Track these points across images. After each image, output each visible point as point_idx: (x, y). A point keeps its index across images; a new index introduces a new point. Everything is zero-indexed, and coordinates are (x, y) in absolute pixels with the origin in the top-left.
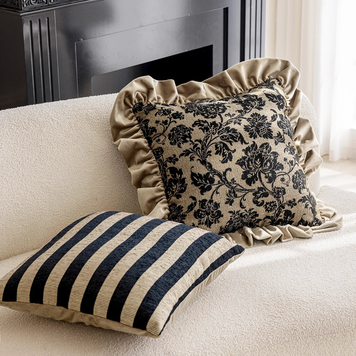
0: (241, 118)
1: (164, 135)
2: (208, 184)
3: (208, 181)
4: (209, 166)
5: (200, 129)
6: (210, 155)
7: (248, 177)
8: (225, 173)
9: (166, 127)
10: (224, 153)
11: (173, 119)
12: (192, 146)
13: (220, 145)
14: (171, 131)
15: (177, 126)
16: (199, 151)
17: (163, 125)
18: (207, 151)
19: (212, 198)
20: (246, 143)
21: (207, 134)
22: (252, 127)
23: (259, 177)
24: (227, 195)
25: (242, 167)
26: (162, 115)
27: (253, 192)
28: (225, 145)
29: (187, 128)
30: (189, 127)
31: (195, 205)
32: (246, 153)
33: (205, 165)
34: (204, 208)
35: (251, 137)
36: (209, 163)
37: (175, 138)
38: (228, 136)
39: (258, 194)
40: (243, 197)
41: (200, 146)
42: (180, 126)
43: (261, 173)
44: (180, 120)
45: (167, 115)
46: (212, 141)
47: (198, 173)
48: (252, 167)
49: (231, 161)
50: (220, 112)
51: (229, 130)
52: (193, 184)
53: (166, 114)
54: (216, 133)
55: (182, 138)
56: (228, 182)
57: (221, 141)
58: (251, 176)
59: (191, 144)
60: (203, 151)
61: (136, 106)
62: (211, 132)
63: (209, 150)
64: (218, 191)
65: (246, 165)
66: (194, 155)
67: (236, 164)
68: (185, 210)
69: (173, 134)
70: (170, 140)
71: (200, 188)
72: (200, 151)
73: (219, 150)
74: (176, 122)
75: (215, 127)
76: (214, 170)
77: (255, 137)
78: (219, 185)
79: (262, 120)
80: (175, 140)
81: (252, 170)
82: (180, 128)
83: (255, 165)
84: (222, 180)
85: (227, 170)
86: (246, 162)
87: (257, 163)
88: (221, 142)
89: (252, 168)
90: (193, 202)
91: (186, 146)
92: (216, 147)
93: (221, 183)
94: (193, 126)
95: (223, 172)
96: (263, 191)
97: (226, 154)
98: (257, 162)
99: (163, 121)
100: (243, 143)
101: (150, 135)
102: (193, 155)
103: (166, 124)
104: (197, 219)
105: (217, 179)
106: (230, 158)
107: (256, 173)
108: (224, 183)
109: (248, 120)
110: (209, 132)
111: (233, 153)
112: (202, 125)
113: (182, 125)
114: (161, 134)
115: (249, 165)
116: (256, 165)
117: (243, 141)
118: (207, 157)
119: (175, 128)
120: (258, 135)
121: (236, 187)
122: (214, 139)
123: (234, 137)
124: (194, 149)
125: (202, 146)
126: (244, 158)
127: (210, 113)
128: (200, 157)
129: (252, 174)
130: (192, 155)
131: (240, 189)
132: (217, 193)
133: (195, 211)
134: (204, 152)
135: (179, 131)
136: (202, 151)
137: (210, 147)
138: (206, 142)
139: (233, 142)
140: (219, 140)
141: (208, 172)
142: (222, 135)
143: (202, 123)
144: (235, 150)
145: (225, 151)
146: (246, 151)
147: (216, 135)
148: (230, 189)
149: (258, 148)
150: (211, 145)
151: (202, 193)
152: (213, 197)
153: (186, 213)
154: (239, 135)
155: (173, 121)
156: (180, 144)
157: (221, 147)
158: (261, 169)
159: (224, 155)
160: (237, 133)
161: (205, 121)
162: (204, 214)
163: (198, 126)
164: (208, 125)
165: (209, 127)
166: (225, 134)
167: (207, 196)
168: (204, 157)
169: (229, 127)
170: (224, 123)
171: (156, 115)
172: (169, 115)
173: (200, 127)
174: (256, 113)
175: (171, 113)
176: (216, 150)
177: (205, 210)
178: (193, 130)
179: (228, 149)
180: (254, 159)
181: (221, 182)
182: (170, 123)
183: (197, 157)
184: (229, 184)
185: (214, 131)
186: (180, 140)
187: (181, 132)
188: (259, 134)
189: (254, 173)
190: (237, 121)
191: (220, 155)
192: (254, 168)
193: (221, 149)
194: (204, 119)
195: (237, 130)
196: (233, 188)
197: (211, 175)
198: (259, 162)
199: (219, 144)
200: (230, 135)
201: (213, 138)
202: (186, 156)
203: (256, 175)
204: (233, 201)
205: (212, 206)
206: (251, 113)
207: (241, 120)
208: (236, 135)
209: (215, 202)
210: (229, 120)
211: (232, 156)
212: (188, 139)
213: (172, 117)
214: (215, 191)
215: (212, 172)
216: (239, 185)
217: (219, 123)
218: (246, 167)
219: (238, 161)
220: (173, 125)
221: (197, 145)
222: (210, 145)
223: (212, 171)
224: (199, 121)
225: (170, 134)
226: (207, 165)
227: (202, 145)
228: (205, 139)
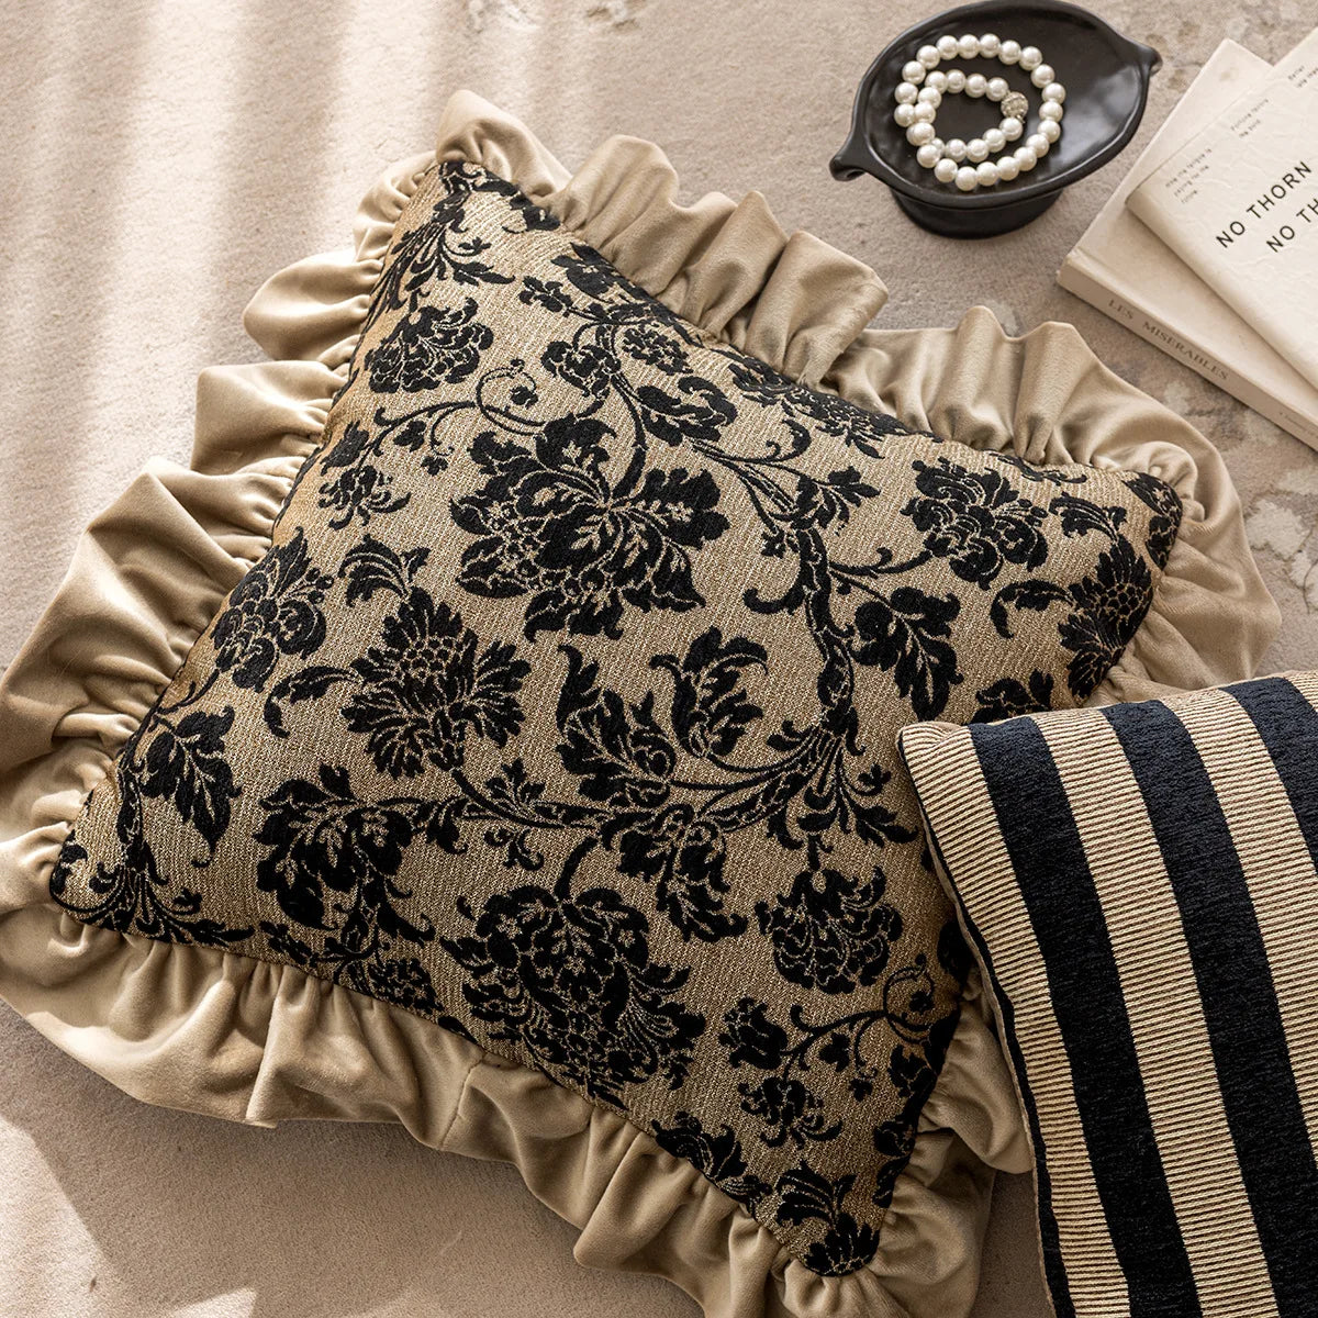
0: (480, 798)
1: (885, 1004)
2: (899, 621)
3: (892, 628)
4: (836, 687)
5: (725, 889)
6: (787, 726)
7: (690, 511)
8: (791, 601)
9: (851, 1028)
10: (718, 689)
11: (796, 1037)
12: (830, 835)
13: (702, 736)
14: (849, 988)
15: (807, 984)
16: (820, 790)
17: (856, 1052)
18: (786, 755)
19: (923, 558)
20: (574, 656)
21: (714, 835)
22: (470, 713)
23: (636, 480)
24: (845, 516)
25: (688, 568)
26: (811, 1105)
27: (710, 442)
28: (682, 720)
29: (777, 938)
30: (763, 932)
31: (1013, 586)
32: (614, 611)
33: (845, 703)
34: (988, 547)
35: (523, 668)
36: (824, 697)
37: (863, 938)
38: (629, 754)
39: (693, 422)
40: (772, 458)
41: (797, 808)
42: (794, 975)
43: (612, 485)
44: (764, 1007)
45: (796, 1084)
46: (724, 787)
47: (903, 694)
48: (637, 538)
49: (715, 633)
50: (548, 902)
51: (592, 776)
52: (958, 671)
53: (798, 1090)
54: (671, 809)
55: (838, 914)
56: (805, 556)
57: (682, 754)
58: (670, 506)
59: (823, 847)
60: (803, 770)
61: (848, 1268)
62: (690, 831)
63: (774, 757)
64: (878, 557)
65: (658, 563)
66: (853, 788)
67: (703, 603)
68: (1061, 610)
69: (853, 966)
70: (886, 948)
71: (948, 633)
72: (813, 783)
73: (727, 719)
74: (796, 1011)
75: (648, 843)
76: (823, 652)
77: (499, 654)
78: (856, 579)
79: (388, 712)
80: (872, 929)
81: (648, 526)
82: (802, 968)
83: (615, 536)
84: (826, 584)
85: (768, 608)
86: (648, 578)
87: (596, 537)
88: (690, 747)
89: (640, 532)
90: (1010, 607)
91: (852, 855)
92: (729, 739)
93: (840, 578)
94: (740, 926)
95: (790, 613)
96: (661, 419)
97: (710, 675)
98: (591, 542)
99: (839, 1069)
100: (587, 661)
101: (921, 1063)
102: (856, 790)
103: (841, 1041)
104: (1040, 535)
105: (844, 609)
106: (706, 646)
107: (634, 501)
108: (821, 568)
109: (451, 760)
110: (698, 837)
111: (672, 658)
112: (698, 895)
113: (782, 971)
114: (891, 1018)
115: (647, 557)
116: (610, 531)
117: (580, 679)
118: (807, 733)
119: (823, 989)
120: (479, 653)
121: (779, 512)
122: (709, 787)
123: (602, 721)
124: (832, 815)
125: (787, 795)
126: (642, 600)
127: (596, 932)
128: (840, 756)
129: (662, 510)
130: (862, 793)
131: (767, 494)
132: (886, 555)
133: (1030, 569)
134: (804, 761)
135: (819, 954)
136: (810, 777)
137: (760, 763)
138: (755, 798)
139: (633, 708)
140: (688, 766)
141: (856, 666)
142: (653, 777)
143: (687, 906)
144: (655, 662)
145: (708, 693)
146: (603, 622)
147: (679, 796)
148: (816, 525)
149: (533, 593)
150: (743, 771)
151: (952, 607)
152: (915, 555)
153: (1064, 593)
154: (574, 715)
155: (804, 1028)
156: (865, 893)
157: (710, 726)
158: (600, 503)
159: (725, 681)
160: (573, 736)
161: (660, 907)
162: (1000, 526)
163: (719, 905)
164: (668, 876)
165: (676, 866)
166: (635, 771)
167: (937, 579)
168: (823, 744)
169: (585, 789)
170: (590, 827)
171: (833, 1133)
172: (786, 1074)
173: (715, 896)
174: (380, 770)
175: (769, 1075)
176: (741, 732)
177: (988, 539)
178: (760, 908)
179: (684, 693)
180: (599, 564)
181: (836, 584)
182: (819, 1032)
183: (854, 766)
184: (809, 548)
185: (671, 828)
186: (851, 912)
187: (818, 942)
188: (470, 654)
189: (647, 507)
190: (510, 793)
191: (743, 695)
192: (627, 526)
193: (716, 717)
194: (659, 922)
195: (559, 749)
196: (799, 523)
197: (858, 643)
198: (585, 535)
199: (706, 744)
200: (615, 751)
201: (709, 795)
202: (890, 810)
203: (648, 495)
204: (835, 478)
205: (944, 527)
206: (405, 786)
207: (494, 783)
208: (586, 727)
209: (921, 529)
210: (544, 826)
211: (693, 646)
212: (819, 883)
213: (787, 1054)
214: (891, 571)
215: (844, 652)
216: (761, 512)
217: (609, 848)
218: (669, 557)
219: (680, 608)
220: (822, 1007)
221: (805, 824)
222: (751, 770)
223: (839, 652)
224: (688, 931)
225: (867, 980)
226: (835, 697)
227: (785, 802)
228: (748, 818)
